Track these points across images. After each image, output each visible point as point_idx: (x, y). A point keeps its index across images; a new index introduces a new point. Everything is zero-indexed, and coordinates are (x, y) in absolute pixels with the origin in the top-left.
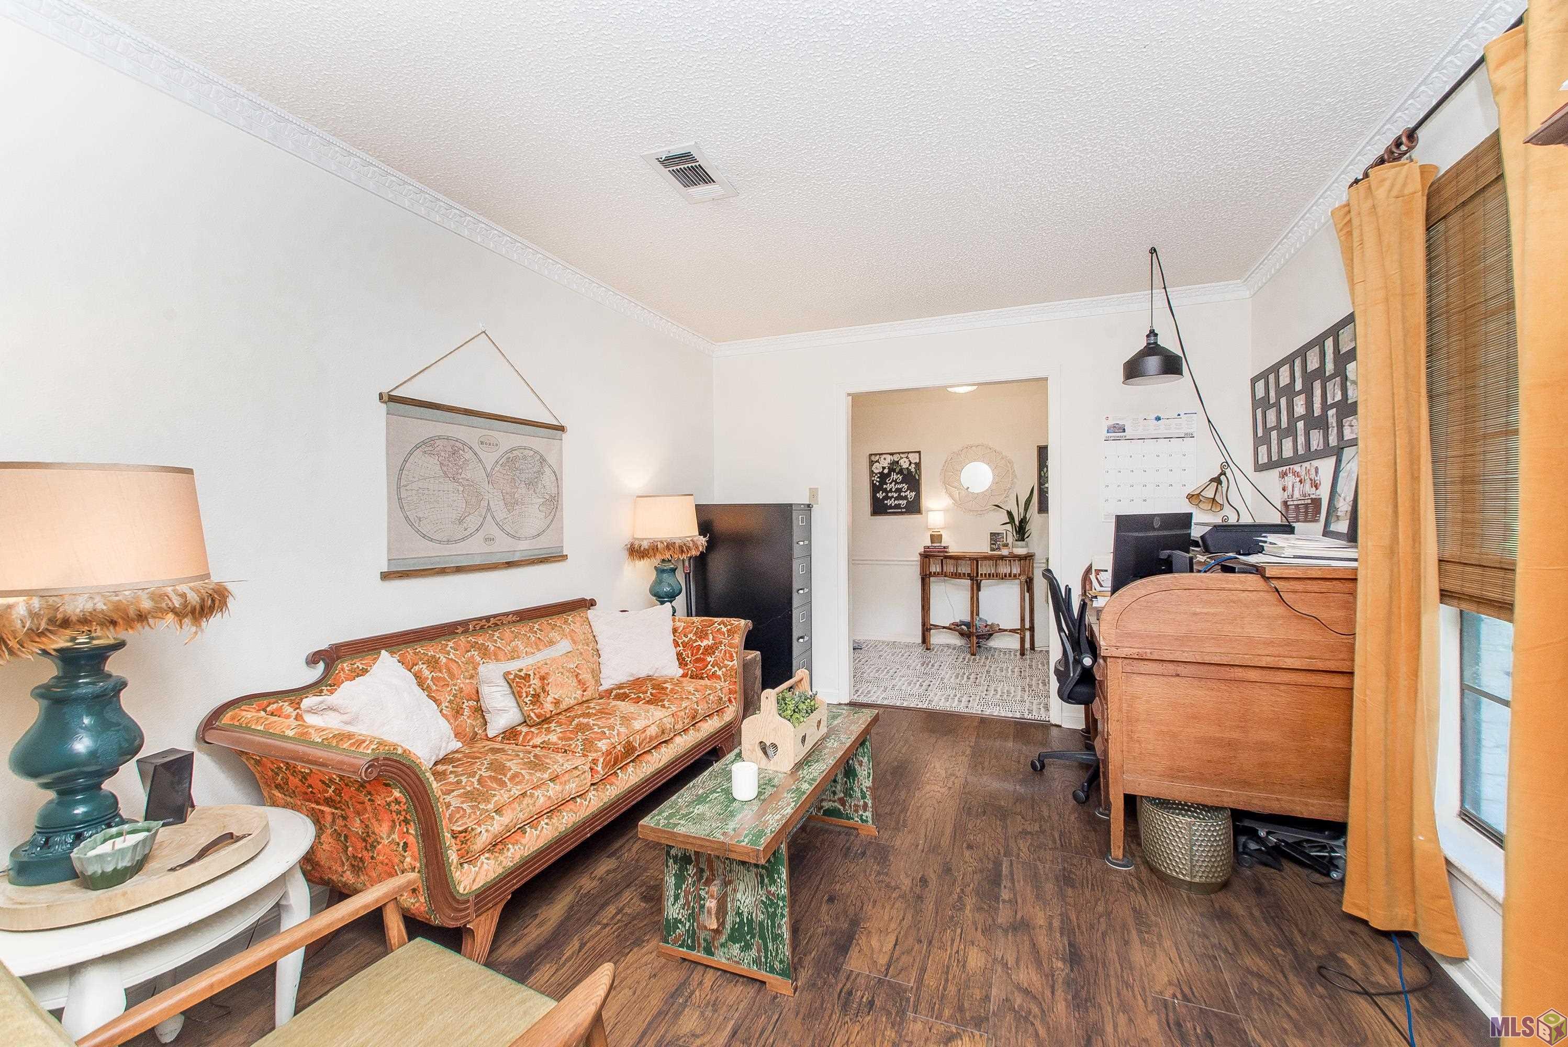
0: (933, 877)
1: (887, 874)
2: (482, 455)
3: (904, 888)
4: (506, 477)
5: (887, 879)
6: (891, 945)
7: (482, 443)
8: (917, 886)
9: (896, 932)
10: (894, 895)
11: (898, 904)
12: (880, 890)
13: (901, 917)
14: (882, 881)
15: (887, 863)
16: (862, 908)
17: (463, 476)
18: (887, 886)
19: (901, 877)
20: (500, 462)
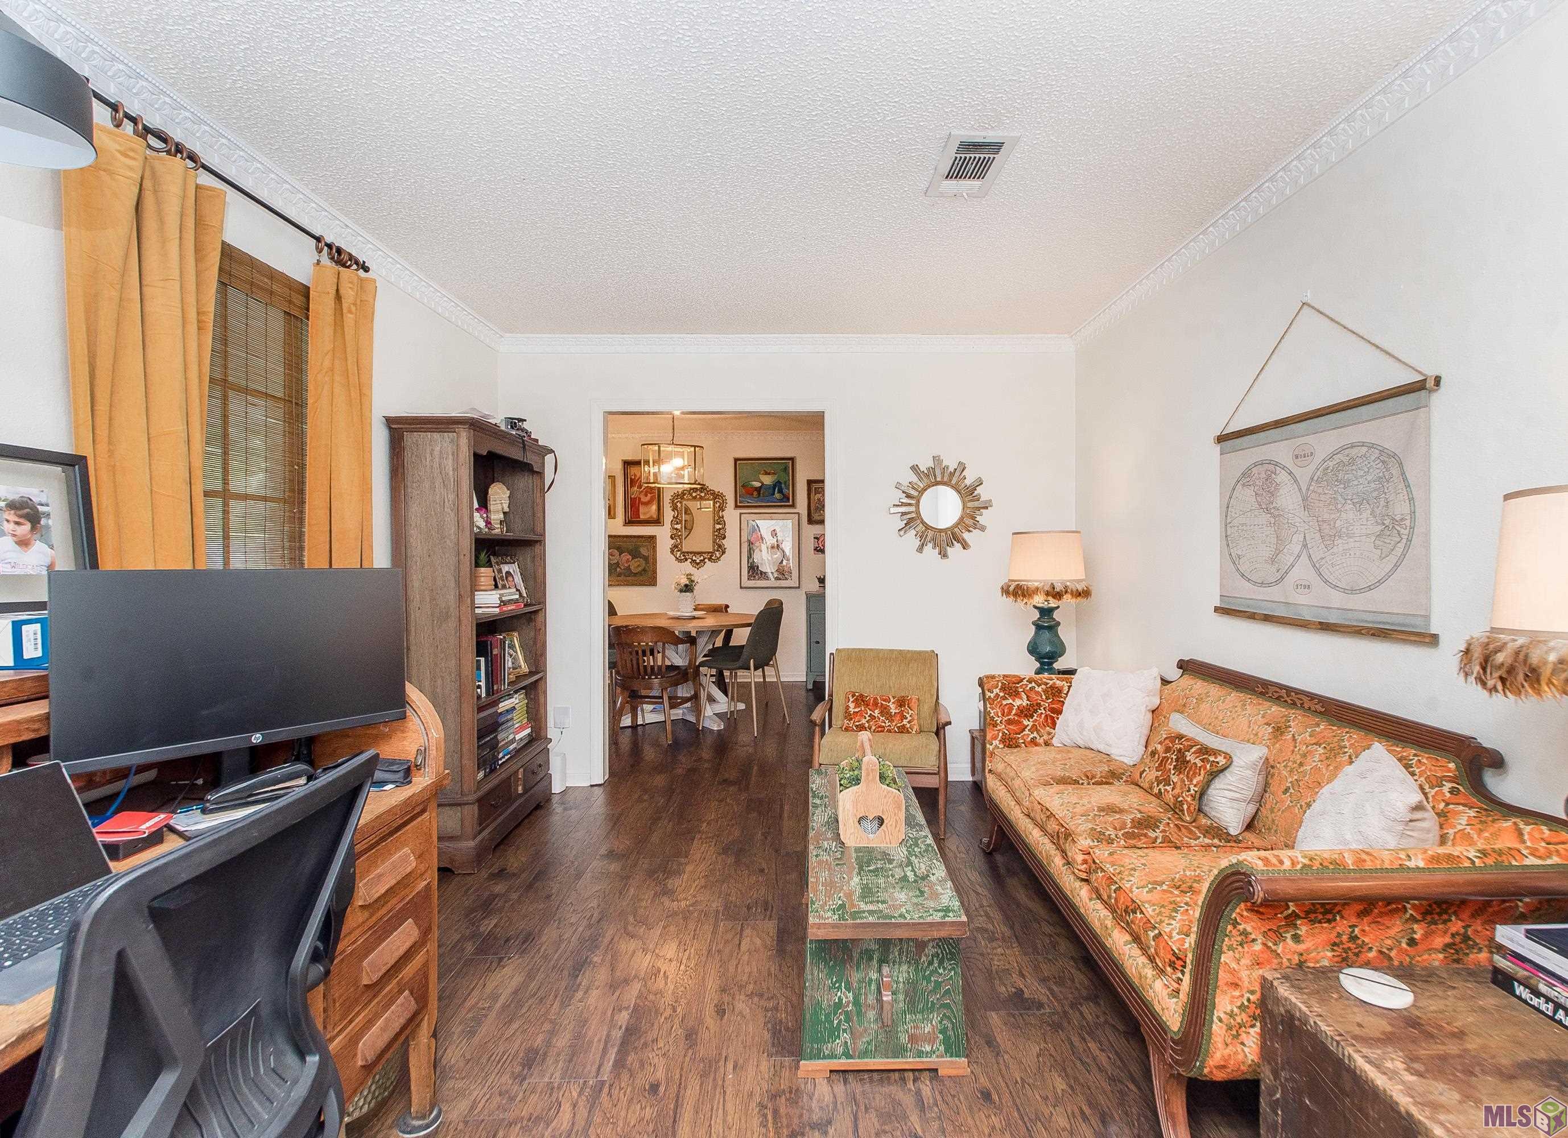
0: (710, 1020)
1: (766, 1010)
2: (1297, 472)
3: (742, 997)
4: (1322, 497)
5: (763, 1003)
6: (743, 943)
7: (1297, 457)
8: (728, 1003)
9: (741, 953)
10: (751, 986)
11: (745, 978)
12: (768, 989)
13: (740, 966)
14: (769, 999)
15: (770, 1025)
16: (780, 966)
17: (1274, 505)
18: (761, 996)
19: (748, 1011)
20: (1315, 478)
